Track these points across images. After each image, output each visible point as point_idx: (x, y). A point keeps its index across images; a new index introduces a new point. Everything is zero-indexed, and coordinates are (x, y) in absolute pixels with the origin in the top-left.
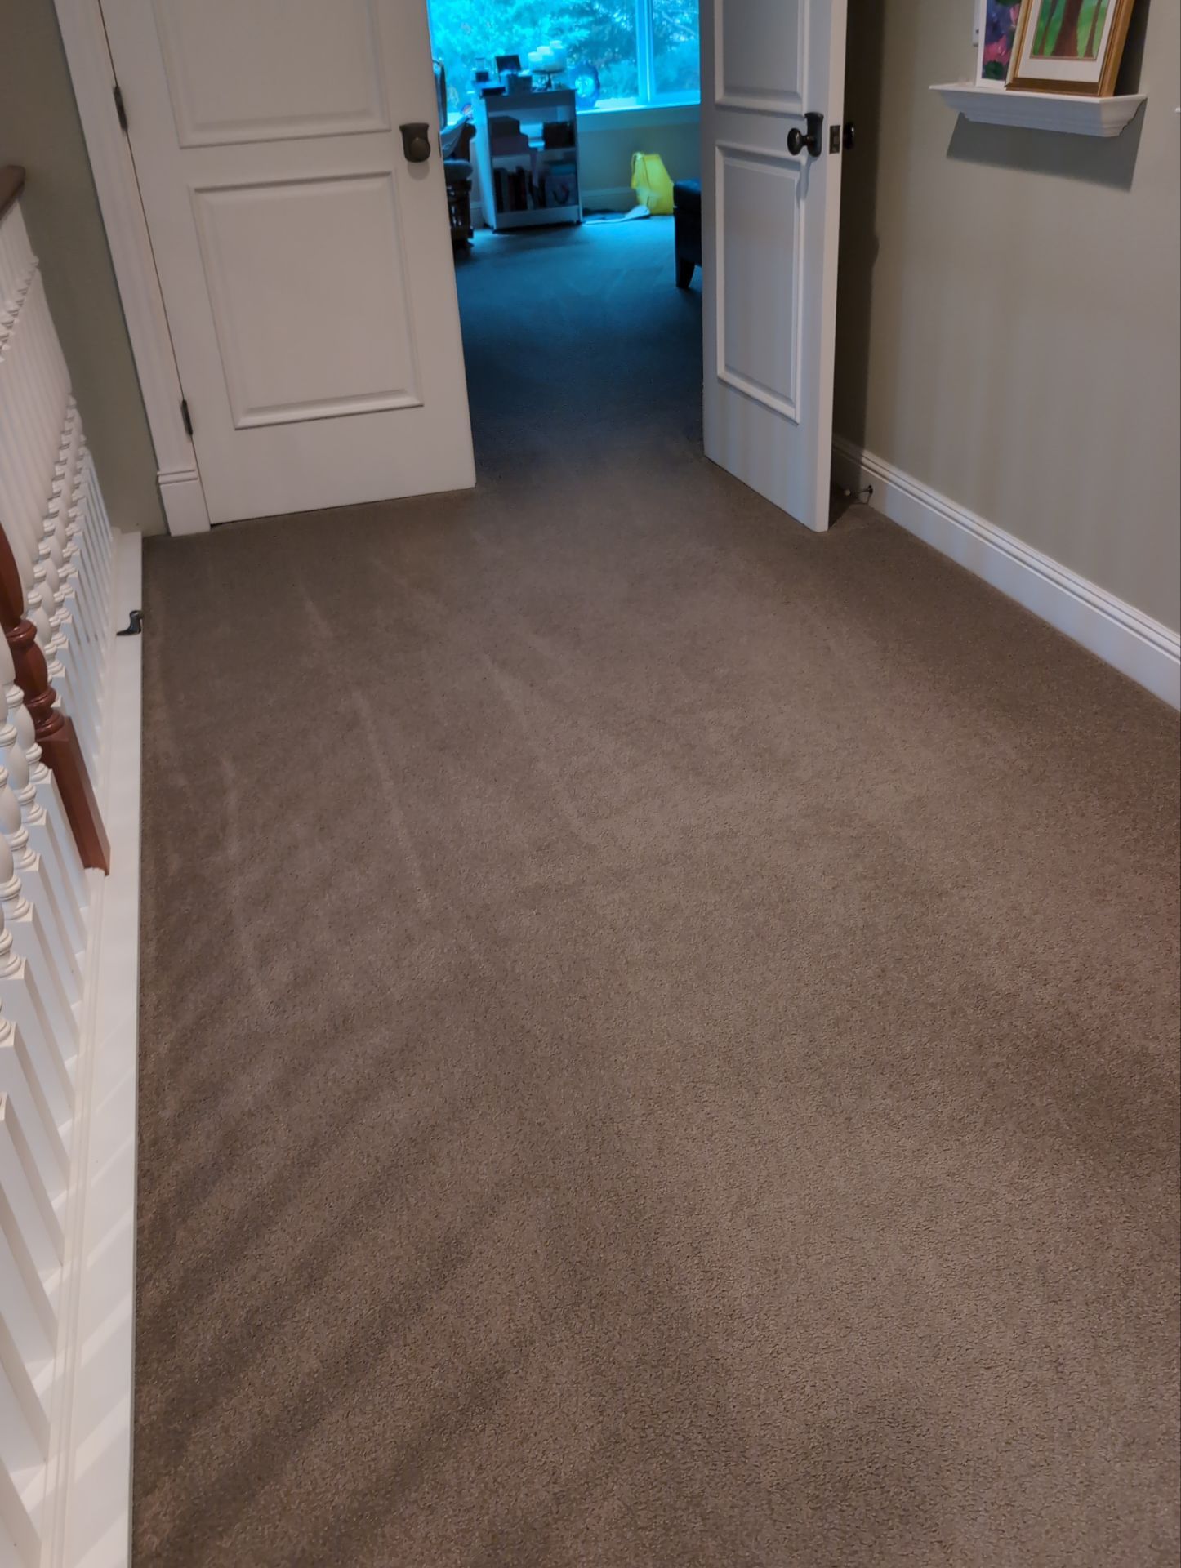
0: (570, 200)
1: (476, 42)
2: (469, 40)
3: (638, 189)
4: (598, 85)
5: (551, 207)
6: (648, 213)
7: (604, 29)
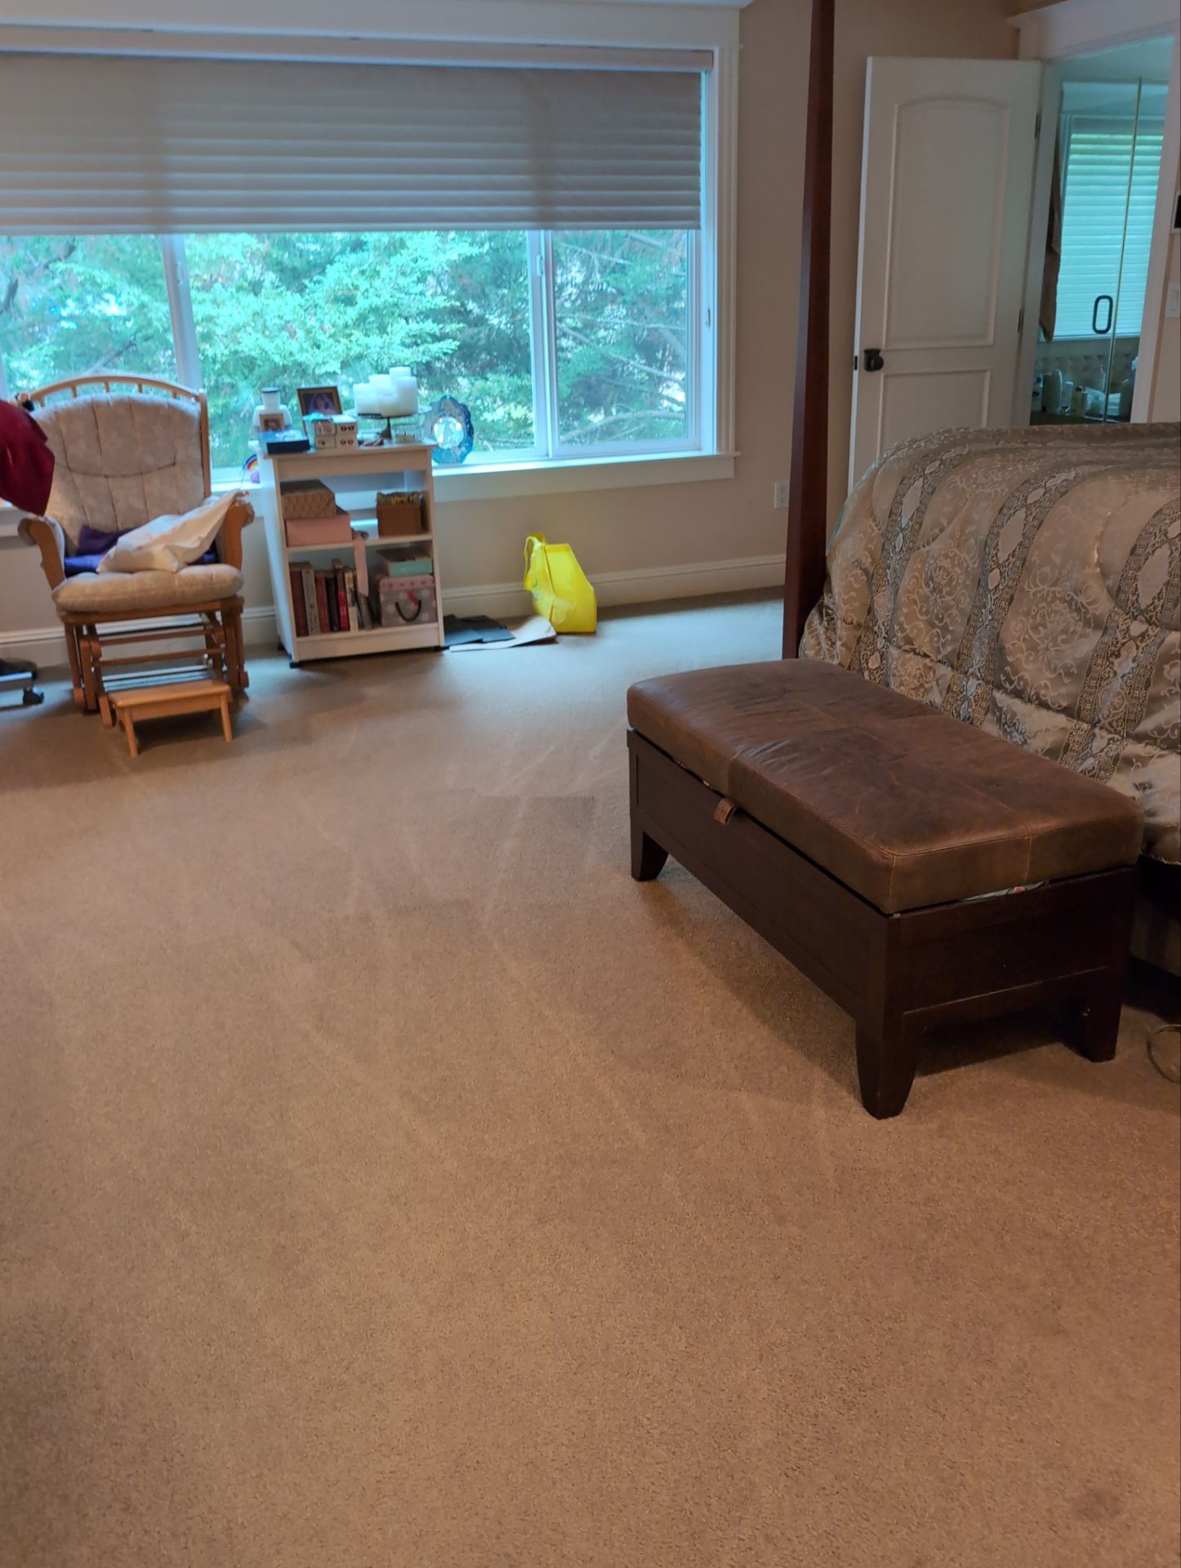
0: (424, 616)
1: (302, 350)
2: (294, 346)
3: (535, 591)
4: (470, 432)
5: (389, 625)
6: (552, 633)
7: (479, 333)
